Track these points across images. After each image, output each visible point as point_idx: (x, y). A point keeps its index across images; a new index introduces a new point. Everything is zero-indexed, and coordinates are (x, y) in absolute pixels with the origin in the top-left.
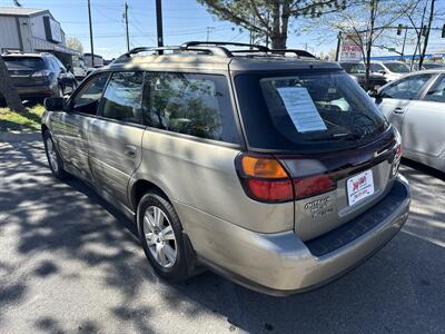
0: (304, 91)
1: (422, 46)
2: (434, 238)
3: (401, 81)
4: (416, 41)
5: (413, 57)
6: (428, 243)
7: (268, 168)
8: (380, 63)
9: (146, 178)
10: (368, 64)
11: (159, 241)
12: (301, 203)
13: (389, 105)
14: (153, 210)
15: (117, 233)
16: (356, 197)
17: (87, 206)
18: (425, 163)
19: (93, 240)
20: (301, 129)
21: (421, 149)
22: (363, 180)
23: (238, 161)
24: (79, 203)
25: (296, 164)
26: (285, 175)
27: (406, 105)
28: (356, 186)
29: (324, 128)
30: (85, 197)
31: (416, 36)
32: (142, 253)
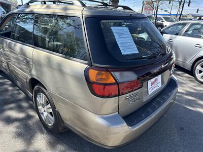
0: (127, 29)
1: (181, 9)
2: (186, 104)
3: (171, 26)
4: (178, 7)
5: (177, 15)
6: (183, 107)
7: (104, 77)
8: (161, 17)
9: (35, 77)
10: (156, 17)
11: (45, 111)
12: (122, 97)
13: (166, 37)
14: (40, 95)
15: (25, 104)
16: (152, 89)
17: (10, 88)
18: (182, 66)
19: (11, 109)
20: (124, 53)
21: (180, 59)
22: (156, 80)
23: (86, 71)
24: (6, 86)
25: (121, 74)
26: (114, 81)
27: (174, 38)
28: (152, 84)
29: (137, 52)
30: (10, 82)
31: (179, 4)
32: (37, 117)
